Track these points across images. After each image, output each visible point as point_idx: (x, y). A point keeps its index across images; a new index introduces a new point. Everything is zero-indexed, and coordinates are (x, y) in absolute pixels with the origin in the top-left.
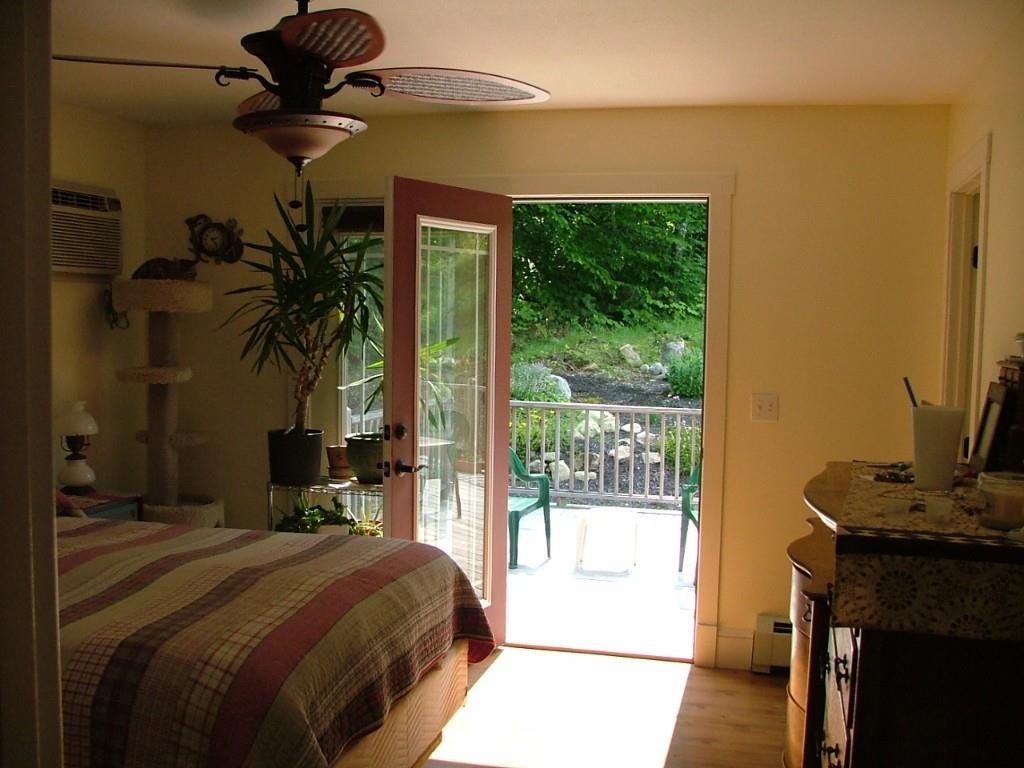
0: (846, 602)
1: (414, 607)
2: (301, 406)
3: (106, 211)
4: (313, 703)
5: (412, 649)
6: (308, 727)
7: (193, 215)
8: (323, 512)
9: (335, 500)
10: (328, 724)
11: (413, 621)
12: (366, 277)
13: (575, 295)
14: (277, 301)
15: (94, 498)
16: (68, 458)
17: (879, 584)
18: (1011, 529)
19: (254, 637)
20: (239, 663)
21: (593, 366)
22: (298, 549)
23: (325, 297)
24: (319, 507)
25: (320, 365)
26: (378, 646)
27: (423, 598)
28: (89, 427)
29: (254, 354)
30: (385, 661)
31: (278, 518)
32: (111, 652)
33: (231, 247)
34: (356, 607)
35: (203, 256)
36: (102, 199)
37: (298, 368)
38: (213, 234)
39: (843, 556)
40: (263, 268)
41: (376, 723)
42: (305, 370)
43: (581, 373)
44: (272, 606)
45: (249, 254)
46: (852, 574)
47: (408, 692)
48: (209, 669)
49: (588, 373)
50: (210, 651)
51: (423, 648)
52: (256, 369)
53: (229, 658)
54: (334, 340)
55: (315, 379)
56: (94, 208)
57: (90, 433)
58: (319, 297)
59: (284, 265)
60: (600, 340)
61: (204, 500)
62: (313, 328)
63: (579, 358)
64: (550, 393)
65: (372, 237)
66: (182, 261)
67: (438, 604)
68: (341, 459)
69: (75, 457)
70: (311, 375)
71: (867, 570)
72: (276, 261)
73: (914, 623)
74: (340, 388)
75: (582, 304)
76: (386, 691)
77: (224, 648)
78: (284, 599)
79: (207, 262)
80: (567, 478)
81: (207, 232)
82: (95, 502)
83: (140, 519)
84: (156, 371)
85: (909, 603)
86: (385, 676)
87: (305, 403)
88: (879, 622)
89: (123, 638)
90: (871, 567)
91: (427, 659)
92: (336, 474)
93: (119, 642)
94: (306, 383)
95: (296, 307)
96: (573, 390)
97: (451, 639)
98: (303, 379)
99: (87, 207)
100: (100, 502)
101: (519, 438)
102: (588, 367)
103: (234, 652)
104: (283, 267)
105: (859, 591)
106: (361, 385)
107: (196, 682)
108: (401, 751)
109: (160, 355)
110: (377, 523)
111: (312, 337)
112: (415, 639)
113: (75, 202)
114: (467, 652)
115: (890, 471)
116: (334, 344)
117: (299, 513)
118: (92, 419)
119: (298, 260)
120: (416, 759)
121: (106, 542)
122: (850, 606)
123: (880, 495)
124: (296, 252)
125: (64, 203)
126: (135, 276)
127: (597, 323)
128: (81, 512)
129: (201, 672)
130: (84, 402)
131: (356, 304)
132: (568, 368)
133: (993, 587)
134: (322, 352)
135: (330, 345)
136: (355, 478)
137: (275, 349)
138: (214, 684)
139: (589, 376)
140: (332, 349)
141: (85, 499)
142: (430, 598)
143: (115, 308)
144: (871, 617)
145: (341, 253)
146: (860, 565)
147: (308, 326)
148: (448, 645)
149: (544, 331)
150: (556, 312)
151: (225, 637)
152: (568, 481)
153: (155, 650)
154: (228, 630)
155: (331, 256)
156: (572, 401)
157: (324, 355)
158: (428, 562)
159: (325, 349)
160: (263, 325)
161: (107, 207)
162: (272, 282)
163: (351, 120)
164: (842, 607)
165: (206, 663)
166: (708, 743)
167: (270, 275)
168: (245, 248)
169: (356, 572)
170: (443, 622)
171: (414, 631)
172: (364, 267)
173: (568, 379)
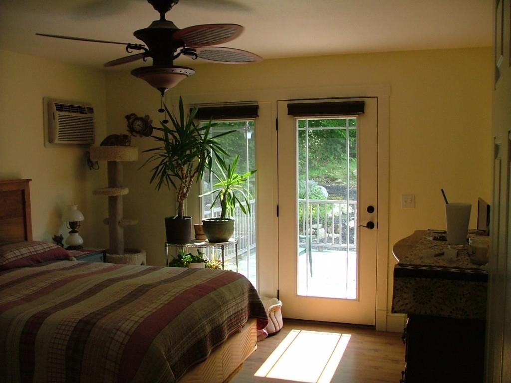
0: (399, 301)
1: (225, 302)
2: (181, 205)
3: (86, 113)
4: (169, 349)
5: (223, 323)
6: (165, 360)
7: (129, 113)
8: (192, 257)
9: (198, 250)
10: (177, 359)
11: (224, 309)
12: (210, 142)
13: (331, 145)
14: (167, 155)
15: (82, 251)
16: (70, 232)
17: (415, 292)
18: (482, 264)
19: (141, 317)
20: (133, 329)
21: (340, 180)
22: (172, 275)
23: (191, 152)
24: (190, 254)
25: (189, 185)
26: (204, 322)
27: (231, 298)
28: (80, 218)
29: (157, 180)
30: (208, 329)
31: (170, 260)
32: (74, 324)
33: (146, 129)
34: (194, 303)
35: (134, 134)
36: (84, 108)
37: (178, 187)
38: (139, 123)
39: (397, 279)
40: (160, 139)
41: (203, 359)
42: (181, 188)
43: (333, 185)
44: (153, 303)
45: (155, 133)
46: (401, 287)
47: (222, 343)
48: (119, 333)
49: (337, 184)
50: (120, 324)
51: (230, 323)
52: (157, 189)
53: (128, 328)
54: (195, 173)
55: (187, 192)
56: (80, 112)
57: (81, 220)
58: (188, 152)
59: (170, 137)
60: (344, 168)
61: (137, 251)
62: (185, 168)
63: (333, 177)
64: (316, 195)
65: (212, 122)
66: (124, 135)
67: (239, 301)
68: (200, 231)
69: (73, 232)
70: (185, 190)
71: (409, 285)
72: (166, 136)
73: (431, 311)
74: (200, 196)
75: (335, 149)
76: (208, 343)
77: (127, 323)
78: (159, 299)
79: (136, 136)
80: (323, 238)
81: (135, 122)
82: (82, 253)
83: (105, 262)
84: (111, 190)
85: (430, 301)
86: (208, 336)
87: (182, 203)
88: (415, 311)
89: (80, 318)
90: (411, 283)
91: (232, 328)
92: (198, 238)
93: (78, 320)
94: (183, 194)
95: (176, 157)
96: (329, 193)
97: (247, 318)
98: (181, 192)
99: (77, 112)
100: (84, 253)
101: (301, 217)
102: (337, 181)
103: (131, 325)
104: (169, 138)
105: (405, 296)
106: (210, 195)
107: (113, 339)
108: (220, 372)
109: (113, 182)
110: (219, 261)
111: (185, 172)
112: (225, 318)
113: (63, 109)
114: (256, 324)
115: (440, 235)
116: (195, 175)
117: (180, 257)
118: (81, 214)
119: (176, 134)
120: (228, 376)
121: (82, 273)
122: (401, 303)
123: (430, 248)
124: (175, 130)
125: (66, 111)
126: (102, 144)
127: (343, 159)
128: (74, 258)
129: (115, 334)
130: (77, 205)
131: (206, 155)
132: (327, 182)
133: (469, 293)
134: (190, 178)
135: (194, 175)
136: (207, 240)
137: (166, 177)
138: (121, 340)
139: (337, 186)
140: (194, 178)
141: (78, 252)
142: (234, 298)
143: (92, 160)
144: (411, 308)
145: (198, 130)
146: (405, 283)
147: (182, 166)
148: (245, 321)
149: (316, 163)
150: (323, 154)
151: (128, 318)
152: (324, 239)
153: (94, 324)
154: (130, 314)
155: (192, 132)
156: (328, 199)
157: (191, 180)
158: (235, 281)
159: (191, 177)
160: (161, 167)
161: (87, 111)
162: (164, 146)
163: (186, 69)
164: (396, 304)
165: (118, 330)
166: (378, 369)
167: (163, 142)
168: (154, 130)
169: (197, 286)
170: (242, 310)
171: (224, 314)
172: (210, 137)
173: (326, 187)
